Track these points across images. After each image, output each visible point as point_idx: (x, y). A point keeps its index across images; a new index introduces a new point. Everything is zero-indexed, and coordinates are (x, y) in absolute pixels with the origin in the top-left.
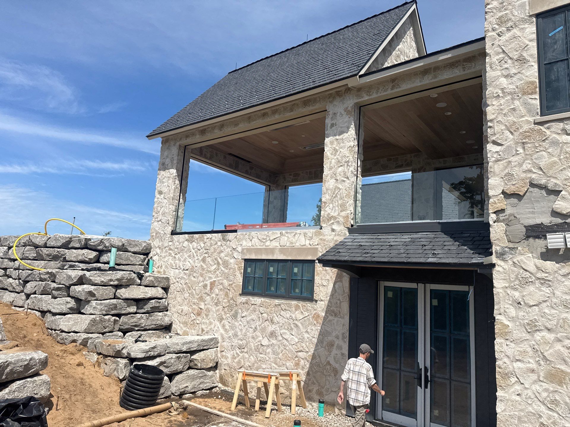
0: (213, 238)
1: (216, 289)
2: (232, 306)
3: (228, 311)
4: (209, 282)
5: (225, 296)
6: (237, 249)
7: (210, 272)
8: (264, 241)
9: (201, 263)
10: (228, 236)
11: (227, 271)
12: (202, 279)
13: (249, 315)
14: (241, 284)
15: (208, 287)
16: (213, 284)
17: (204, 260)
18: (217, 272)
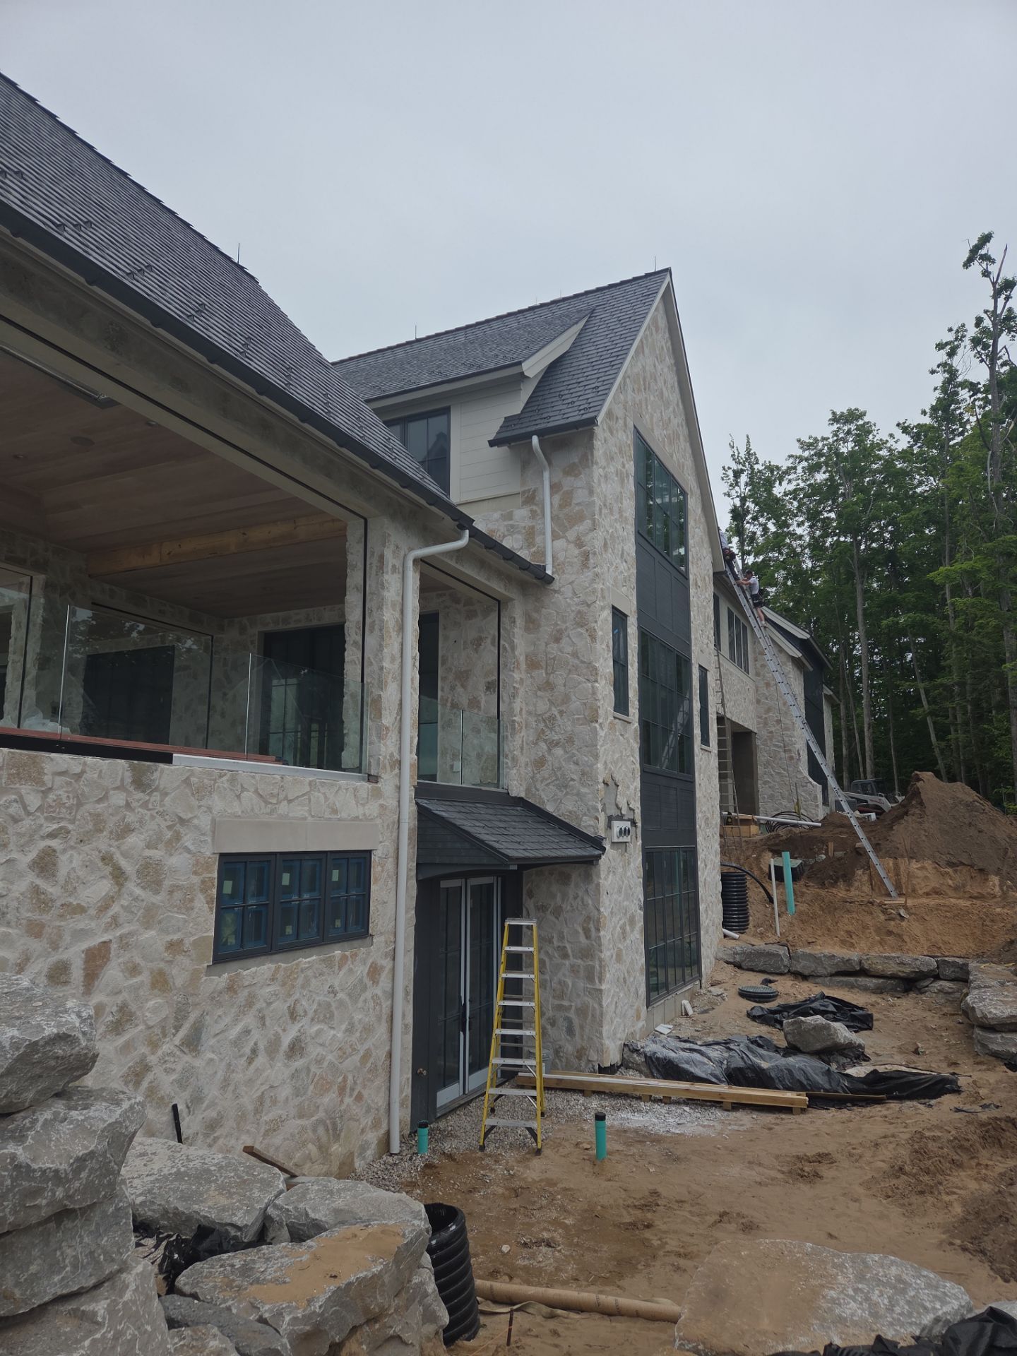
0: (91, 775)
1: (113, 973)
2: (180, 1015)
3: (165, 1036)
4: (74, 954)
5: (154, 985)
6: (196, 821)
7: (81, 910)
8: (274, 801)
9: (31, 878)
10: (156, 775)
11: (156, 899)
12: (36, 945)
13: (236, 1020)
14: (212, 934)
15: (77, 973)
16: (96, 959)
17: (45, 864)
18: (115, 909)
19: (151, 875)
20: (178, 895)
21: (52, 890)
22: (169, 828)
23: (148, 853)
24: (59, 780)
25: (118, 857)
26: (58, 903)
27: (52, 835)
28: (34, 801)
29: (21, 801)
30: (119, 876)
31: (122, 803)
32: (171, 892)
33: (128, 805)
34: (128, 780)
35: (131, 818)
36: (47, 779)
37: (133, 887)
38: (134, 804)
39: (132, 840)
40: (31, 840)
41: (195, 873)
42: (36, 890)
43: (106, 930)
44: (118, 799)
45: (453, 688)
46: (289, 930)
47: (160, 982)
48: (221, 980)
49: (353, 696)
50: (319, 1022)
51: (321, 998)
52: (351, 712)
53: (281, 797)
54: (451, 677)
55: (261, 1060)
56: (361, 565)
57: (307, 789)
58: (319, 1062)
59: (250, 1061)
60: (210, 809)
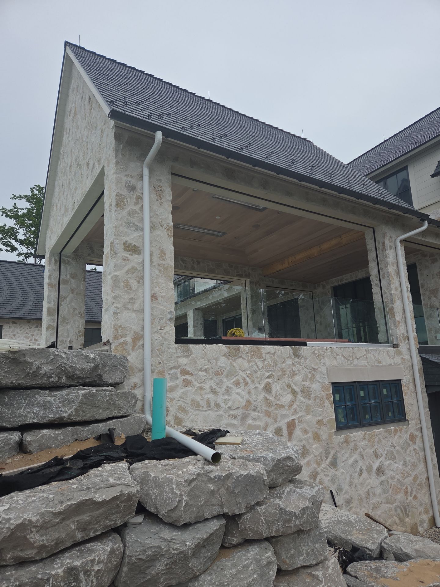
0: (278, 353)
1: (298, 432)
2: (327, 452)
3: (322, 460)
4: (283, 424)
5: (314, 439)
6: (320, 369)
7: (282, 406)
8: (351, 359)
9: (264, 394)
10: (302, 351)
11: (310, 402)
12: (269, 420)
13: (351, 456)
14: (334, 417)
15: (285, 432)
16: (291, 426)
17: (267, 388)
18: (295, 406)
19: (306, 392)
20: (317, 400)
21: (272, 399)
22: (310, 372)
23: (303, 383)
24: (268, 356)
25: (292, 385)
26: (274, 404)
27: (268, 377)
28: (260, 364)
29: (256, 364)
30: (294, 392)
31: (291, 363)
32: (315, 399)
33: (293, 364)
34: (292, 354)
35: (295, 369)
36: (263, 355)
37: (300, 397)
38: (295, 364)
39: (297, 378)
40: (261, 380)
41: (323, 391)
42: (266, 399)
43: (293, 415)
44: (289, 362)
45: (429, 298)
46: (367, 417)
47: (317, 437)
48: (341, 437)
49: (379, 309)
50: (389, 459)
51: (388, 448)
52: (379, 316)
53: (354, 357)
54: (428, 293)
55: (365, 475)
56: (374, 249)
57: (365, 353)
58: (393, 478)
59: (360, 475)
60: (324, 364)
